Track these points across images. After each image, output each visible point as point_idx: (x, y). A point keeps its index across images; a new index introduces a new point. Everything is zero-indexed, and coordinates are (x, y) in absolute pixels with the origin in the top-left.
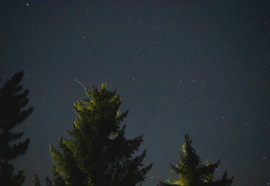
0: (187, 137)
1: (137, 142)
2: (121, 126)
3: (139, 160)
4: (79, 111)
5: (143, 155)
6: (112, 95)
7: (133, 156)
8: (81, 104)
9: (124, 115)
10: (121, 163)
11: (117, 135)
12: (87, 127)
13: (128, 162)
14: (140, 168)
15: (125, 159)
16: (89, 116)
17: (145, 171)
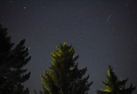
0: (110, 67)
1: (84, 71)
2: (76, 63)
3: (86, 80)
4: (54, 57)
5: (88, 77)
6: (70, 48)
7: (83, 78)
8: (55, 54)
9: (77, 57)
10: (77, 82)
11: (74, 68)
12: (58, 65)
13: (80, 81)
14: (86, 84)
15: (79, 79)
16: (59, 59)
17: (89, 85)
